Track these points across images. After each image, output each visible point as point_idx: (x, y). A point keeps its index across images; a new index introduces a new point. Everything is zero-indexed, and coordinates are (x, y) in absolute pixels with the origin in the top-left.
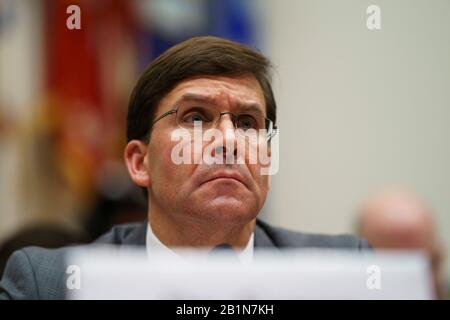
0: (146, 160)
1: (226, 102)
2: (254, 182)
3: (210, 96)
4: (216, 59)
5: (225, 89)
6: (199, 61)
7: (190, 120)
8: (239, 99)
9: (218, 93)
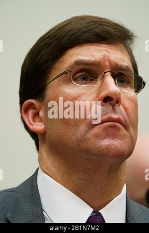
0: (41, 113)
1: (107, 63)
2: (130, 125)
3: (96, 59)
4: (98, 30)
5: (106, 53)
6: (84, 32)
7: (80, 79)
8: (117, 61)
9: (101, 57)
